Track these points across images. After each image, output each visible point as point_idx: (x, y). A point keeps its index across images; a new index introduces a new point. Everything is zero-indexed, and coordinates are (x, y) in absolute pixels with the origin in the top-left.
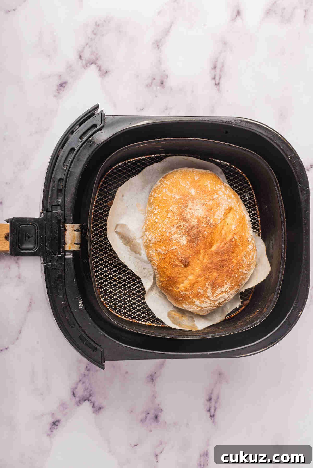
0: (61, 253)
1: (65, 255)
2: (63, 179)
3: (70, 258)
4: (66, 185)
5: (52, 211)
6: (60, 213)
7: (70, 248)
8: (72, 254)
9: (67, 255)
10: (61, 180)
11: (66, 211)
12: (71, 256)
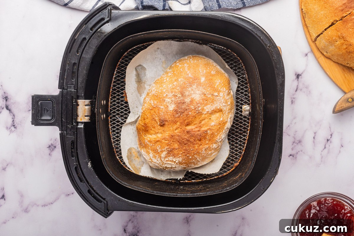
0: (74, 124)
1: (78, 125)
2: (76, 63)
3: (81, 128)
4: (78, 68)
5: (67, 89)
6: (73, 91)
7: (81, 120)
8: (83, 125)
9: (80, 125)
10: (75, 64)
11: (78, 90)
12: (82, 126)
